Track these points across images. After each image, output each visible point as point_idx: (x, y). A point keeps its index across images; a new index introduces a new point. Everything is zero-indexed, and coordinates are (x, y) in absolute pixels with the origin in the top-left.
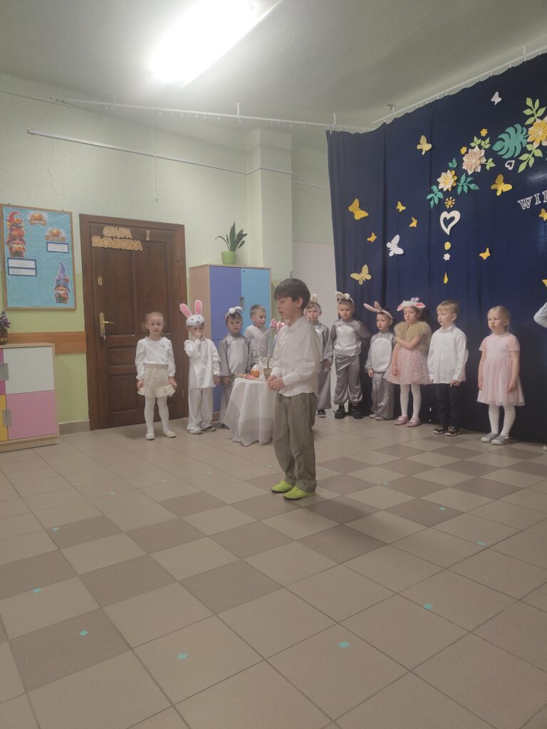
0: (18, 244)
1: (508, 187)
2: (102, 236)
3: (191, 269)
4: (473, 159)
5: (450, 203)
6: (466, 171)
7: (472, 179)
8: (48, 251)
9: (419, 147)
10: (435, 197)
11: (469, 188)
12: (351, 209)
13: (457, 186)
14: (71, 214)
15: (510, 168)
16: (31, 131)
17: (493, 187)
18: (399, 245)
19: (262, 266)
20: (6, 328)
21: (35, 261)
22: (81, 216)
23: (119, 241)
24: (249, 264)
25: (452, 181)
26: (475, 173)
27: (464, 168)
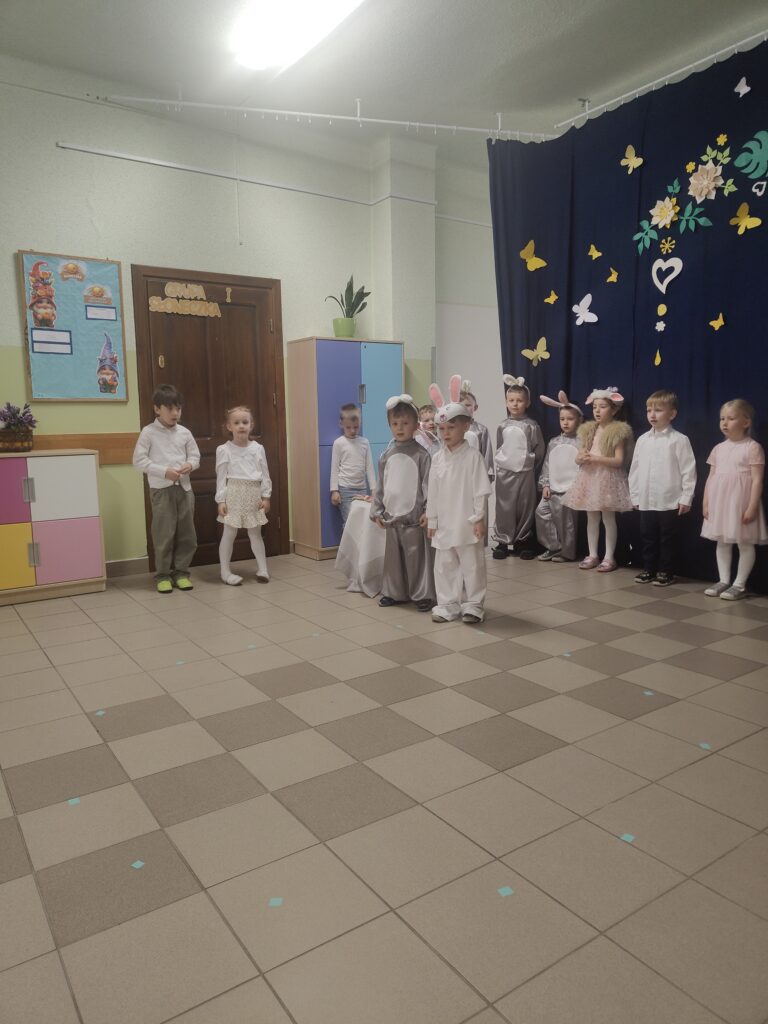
0: (45, 308)
1: (755, 222)
2: (164, 297)
3: (290, 343)
4: (704, 181)
5: (667, 246)
6: (693, 199)
7: (702, 209)
8: (87, 318)
9: (623, 163)
10: (645, 238)
11: (697, 223)
12: (523, 254)
13: (680, 221)
14: (119, 264)
15: (760, 194)
16: (61, 144)
17: (733, 222)
18: (591, 309)
19: (390, 338)
20: (30, 428)
21: (70, 332)
22: (134, 267)
23: (188, 303)
24: (373, 337)
25: (672, 213)
26: (706, 201)
27: (690, 193)
